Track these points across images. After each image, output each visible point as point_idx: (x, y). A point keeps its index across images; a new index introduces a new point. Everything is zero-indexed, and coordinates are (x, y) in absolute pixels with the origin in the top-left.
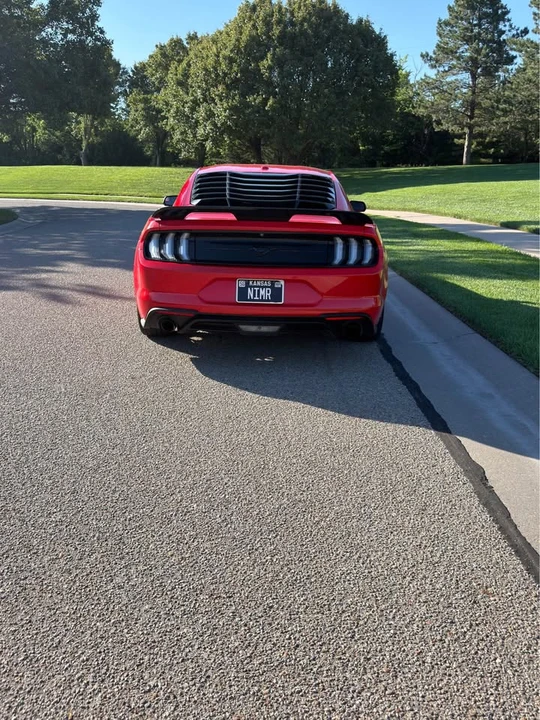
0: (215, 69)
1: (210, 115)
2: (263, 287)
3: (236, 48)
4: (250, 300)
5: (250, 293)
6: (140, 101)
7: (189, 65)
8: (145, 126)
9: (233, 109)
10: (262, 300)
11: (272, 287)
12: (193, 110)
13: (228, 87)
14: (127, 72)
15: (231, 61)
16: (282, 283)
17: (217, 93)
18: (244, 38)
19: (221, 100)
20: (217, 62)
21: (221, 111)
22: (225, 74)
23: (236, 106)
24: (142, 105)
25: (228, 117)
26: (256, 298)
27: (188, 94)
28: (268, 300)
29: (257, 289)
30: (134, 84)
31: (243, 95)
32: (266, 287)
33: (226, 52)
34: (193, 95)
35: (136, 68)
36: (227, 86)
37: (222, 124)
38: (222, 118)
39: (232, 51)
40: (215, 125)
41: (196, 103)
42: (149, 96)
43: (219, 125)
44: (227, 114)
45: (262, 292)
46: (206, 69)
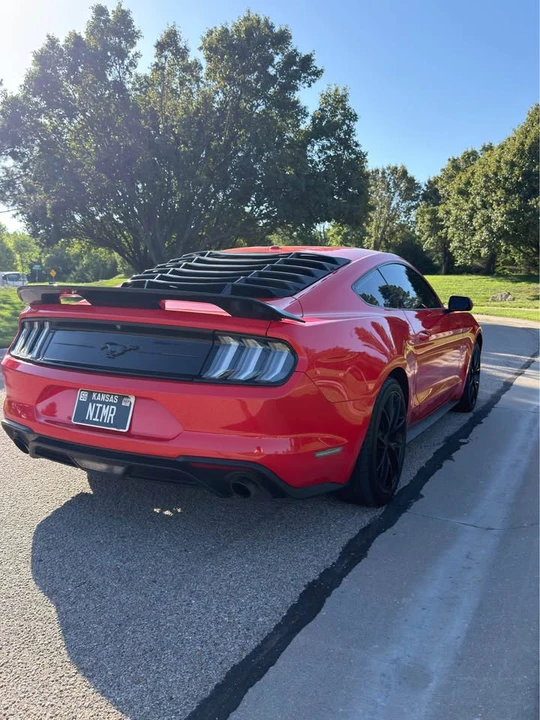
0: (496, 174)
1: (488, 220)
2: (107, 404)
3: (521, 152)
4: (89, 421)
5: (90, 410)
6: (427, 212)
7: (473, 174)
8: (430, 236)
9: (511, 213)
10: (102, 424)
11: (118, 405)
12: (471, 217)
13: (509, 192)
14: (420, 187)
15: (512, 165)
16: (132, 400)
17: (495, 198)
18: (528, 141)
19: (499, 205)
20: (499, 168)
21: (498, 216)
22: (506, 179)
23: (515, 210)
24: (428, 216)
25: (505, 222)
26: (96, 419)
27: (467, 201)
28: (109, 425)
29: (99, 405)
30: (425, 197)
31: (525, 199)
32: (111, 404)
33: (509, 157)
34: (472, 202)
35: (429, 182)
36: (507, 190)
37: (499, 229)
38: (499, 224)
39: (515, 155)
40: (491, 231)
41: (474, 210)
42: (436, 208)
43: (495, 230)
44: (504, 218)
45: (105, 411)
46: (487, 176)
